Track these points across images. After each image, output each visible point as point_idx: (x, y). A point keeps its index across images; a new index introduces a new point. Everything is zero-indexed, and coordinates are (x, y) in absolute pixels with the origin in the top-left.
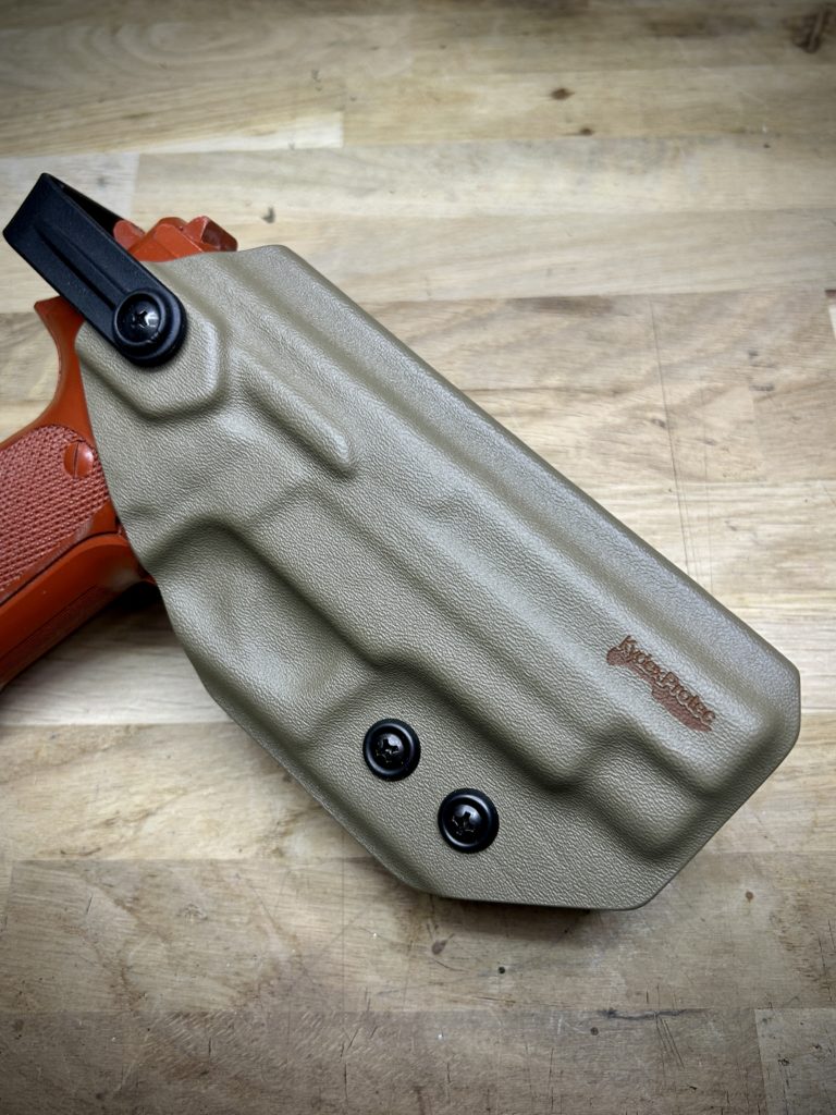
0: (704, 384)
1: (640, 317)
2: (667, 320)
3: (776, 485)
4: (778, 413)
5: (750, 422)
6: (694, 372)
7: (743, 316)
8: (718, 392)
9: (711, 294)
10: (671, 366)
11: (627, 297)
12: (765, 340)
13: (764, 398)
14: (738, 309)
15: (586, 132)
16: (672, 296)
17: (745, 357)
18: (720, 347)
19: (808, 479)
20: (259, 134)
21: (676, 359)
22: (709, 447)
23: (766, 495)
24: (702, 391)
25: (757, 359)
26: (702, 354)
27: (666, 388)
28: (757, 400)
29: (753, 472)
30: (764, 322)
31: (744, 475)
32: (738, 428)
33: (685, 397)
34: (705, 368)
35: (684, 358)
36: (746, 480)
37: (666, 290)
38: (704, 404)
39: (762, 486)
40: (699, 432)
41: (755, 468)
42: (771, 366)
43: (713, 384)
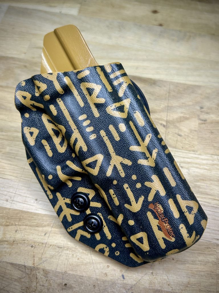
0: (182, 115)
1: (165, 88)
2: (174, 91)
3: (200, 154)
4: (206, 130)
5: (196, 131)
6: (179, 110)
7: (201, 94)
8: (187, 119)
9: (191, 85)
10: (172, 107)
11: (162, 81)
12: (207, 104)
13: (202, 124)
14: (200, 92)
15: (161, 25)
16: (178, 83)
17: (199, 108)
18: (191, 103)
19: (212, 154)
20: (51, 6)
21: (174, 105)
22: (179, 137)
23: (196, 158)
24: (181, 117)
25: (203, 110)
26: (184, 105)
27: (169, 114)
28: (200, 124)
29: (193, 148)
30: (208, 98)
31: (190, 149)
32: (191, 132)
33: (174, 118)
34: (184, 109)
35: (177, 105)
36: (190, 151)
37: (176, 81)
38: (180, 121)
39: (195, 154)
40: (177, 131)
41: (194, 147)
42: (207, 113)
43: (185, 116)
